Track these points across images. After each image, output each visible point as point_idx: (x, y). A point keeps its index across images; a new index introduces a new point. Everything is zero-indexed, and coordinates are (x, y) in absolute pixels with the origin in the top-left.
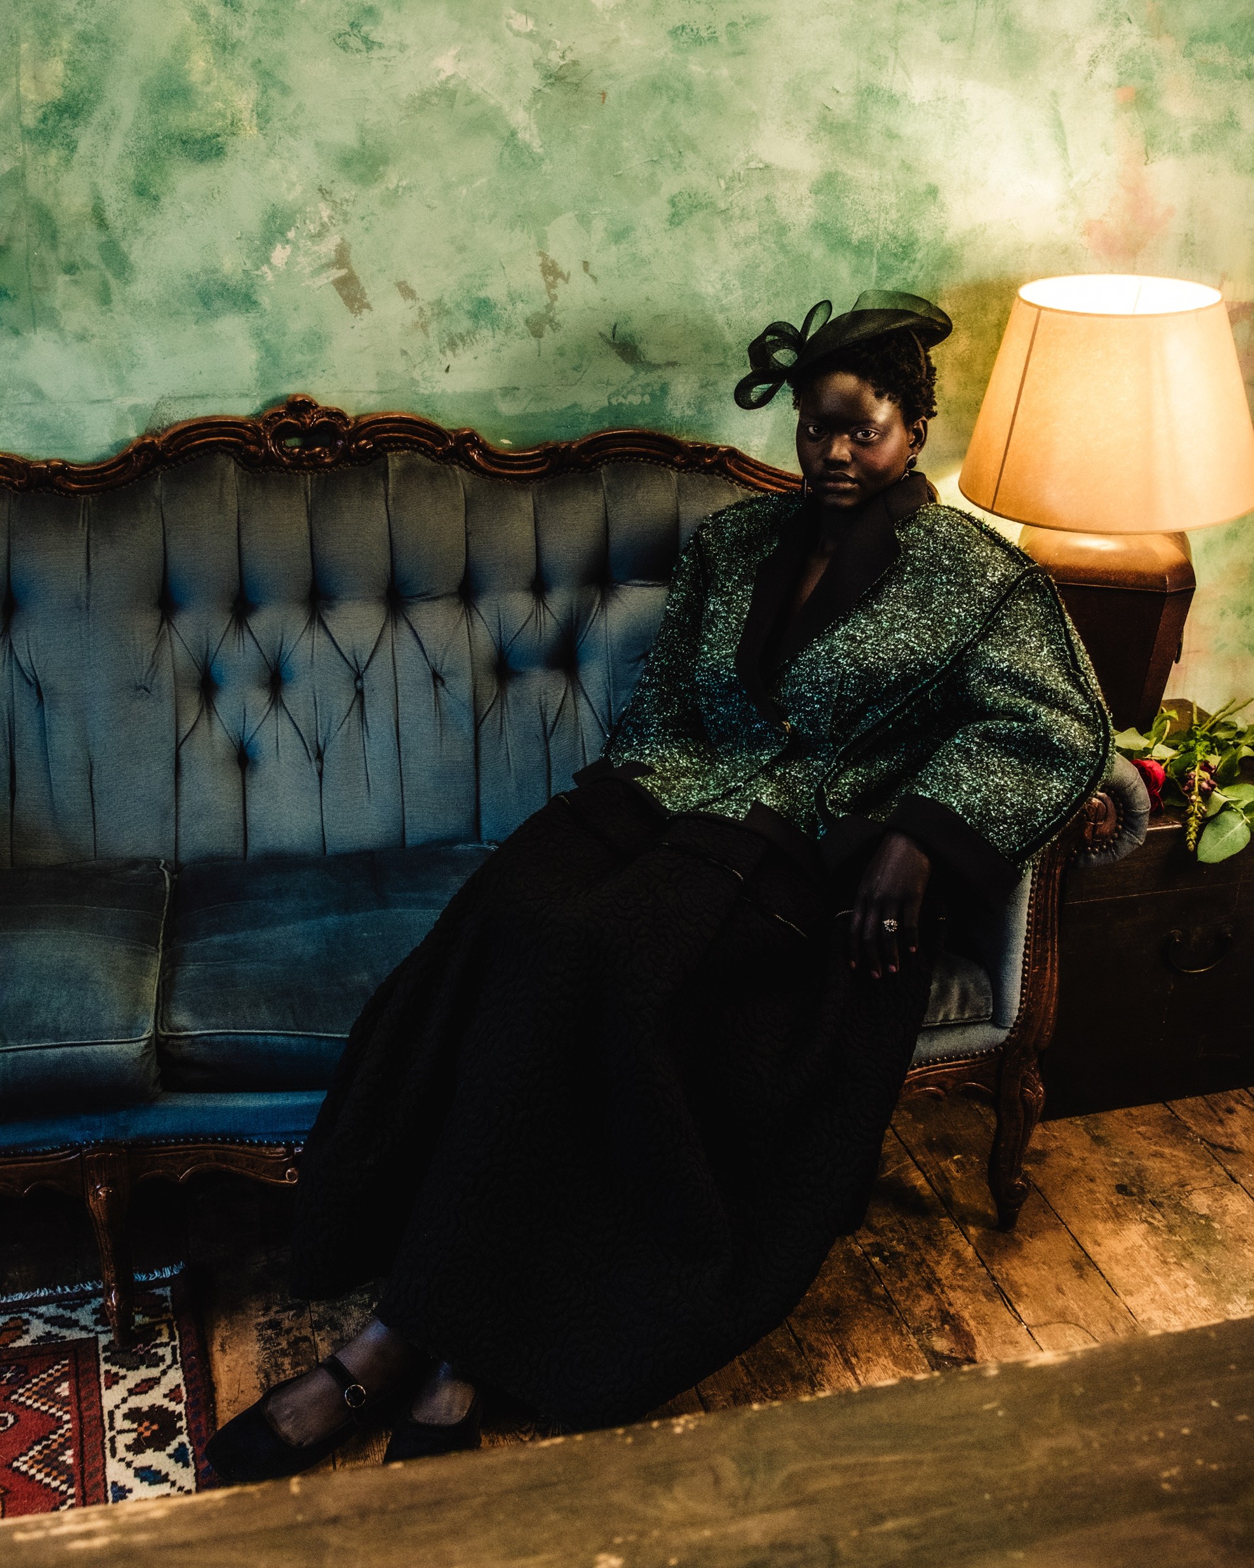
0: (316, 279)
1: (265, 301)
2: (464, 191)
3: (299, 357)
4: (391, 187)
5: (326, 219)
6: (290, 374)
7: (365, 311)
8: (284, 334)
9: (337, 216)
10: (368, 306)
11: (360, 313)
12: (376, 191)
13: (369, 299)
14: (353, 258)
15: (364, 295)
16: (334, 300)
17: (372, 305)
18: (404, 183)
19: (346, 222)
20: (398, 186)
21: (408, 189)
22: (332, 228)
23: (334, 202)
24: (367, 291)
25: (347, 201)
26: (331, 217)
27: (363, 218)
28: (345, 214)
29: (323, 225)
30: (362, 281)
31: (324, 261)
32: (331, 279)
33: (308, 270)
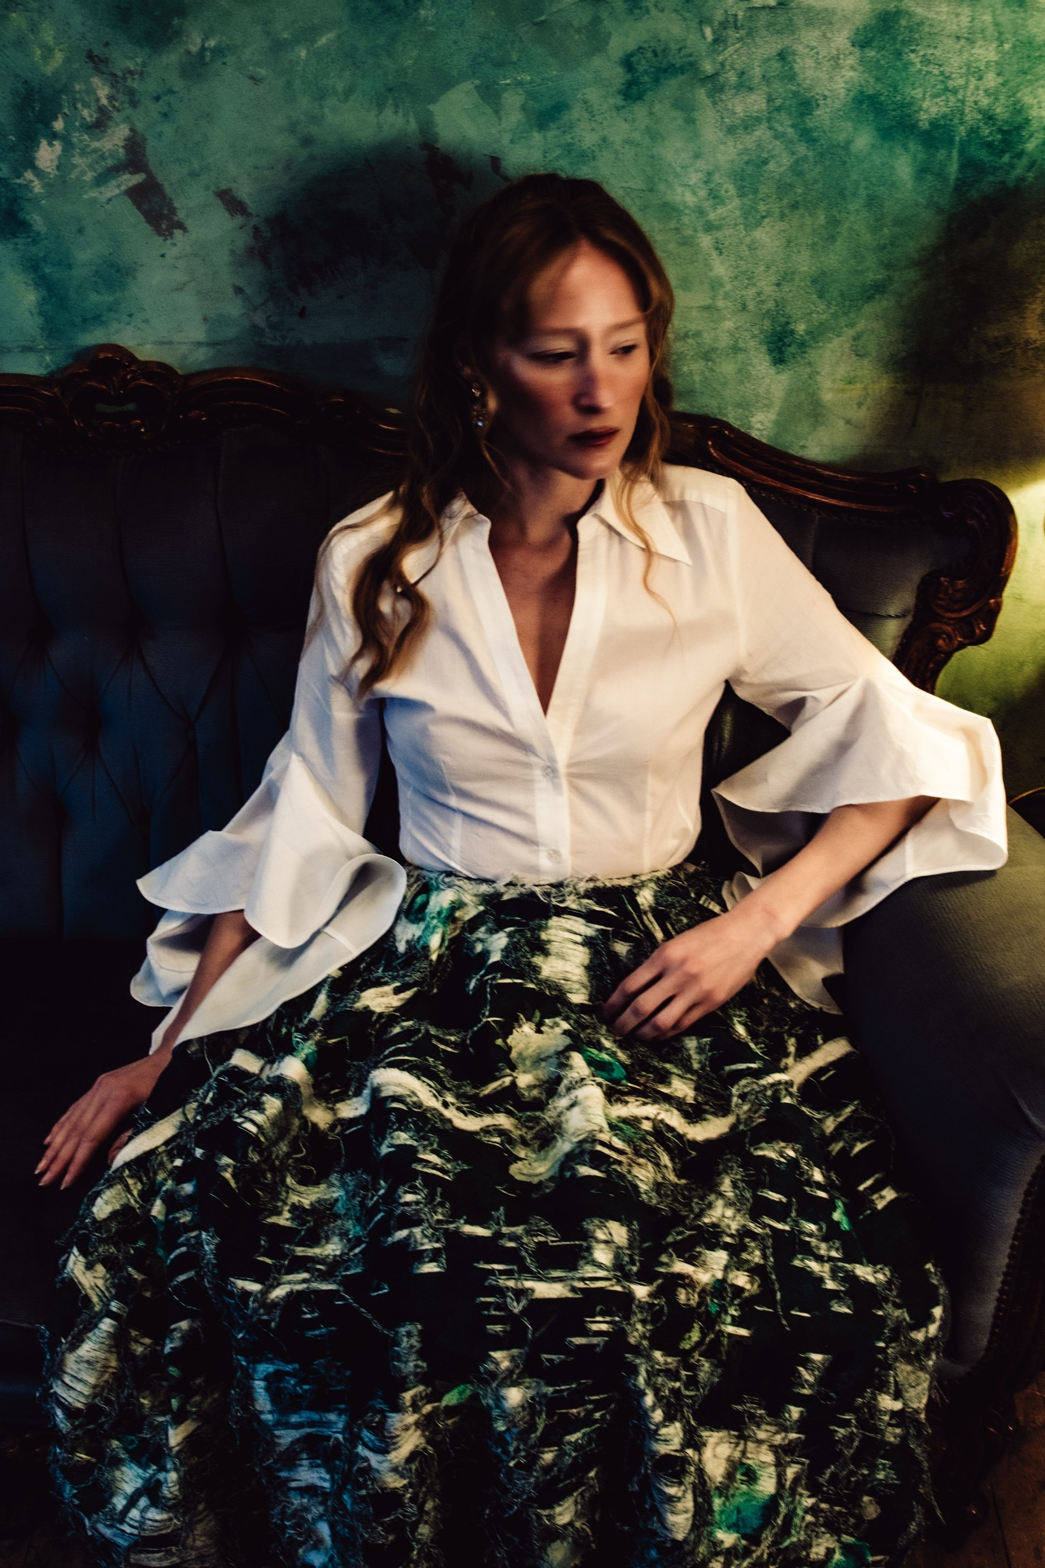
0: (102, 189)
1: (37, 221)
2: (303, 53)
3: (94, 298)
4: (194, 49)
5: (104, 101)
6: (85, 320)
7: (178, 233)
8: (70, 266)
9: (121, 97)
10: (181, 226)
11: (171, 234)
12: (172, 58)
13: (181, 215)
14: (152, 160)
15: (173, 211)
16: (131, 219)
17: (188, 223)
18: (212, 43)
19: (134, 104)
20: (203, 49)
21: (218, 51)
22: (115, 114)
23: (113, 75)
24: (177, 204)
25: (131, 73)
26: (111, 98)
27: (157, 99)
28: (131, 92)
29: (101, 110)
30: (168, 190)
31: (110, 162)
32: (123, 188)
33: (89, 176)
